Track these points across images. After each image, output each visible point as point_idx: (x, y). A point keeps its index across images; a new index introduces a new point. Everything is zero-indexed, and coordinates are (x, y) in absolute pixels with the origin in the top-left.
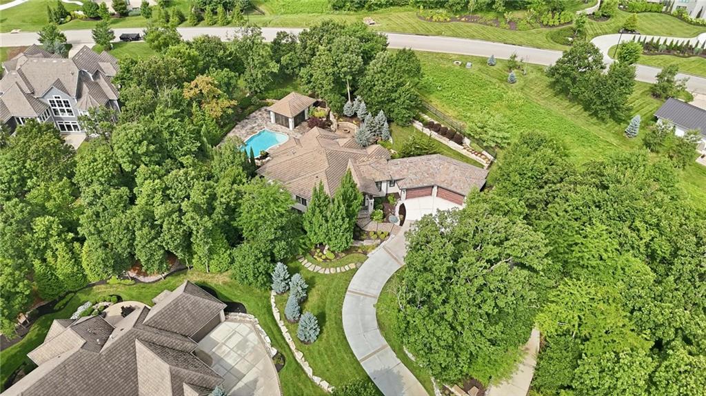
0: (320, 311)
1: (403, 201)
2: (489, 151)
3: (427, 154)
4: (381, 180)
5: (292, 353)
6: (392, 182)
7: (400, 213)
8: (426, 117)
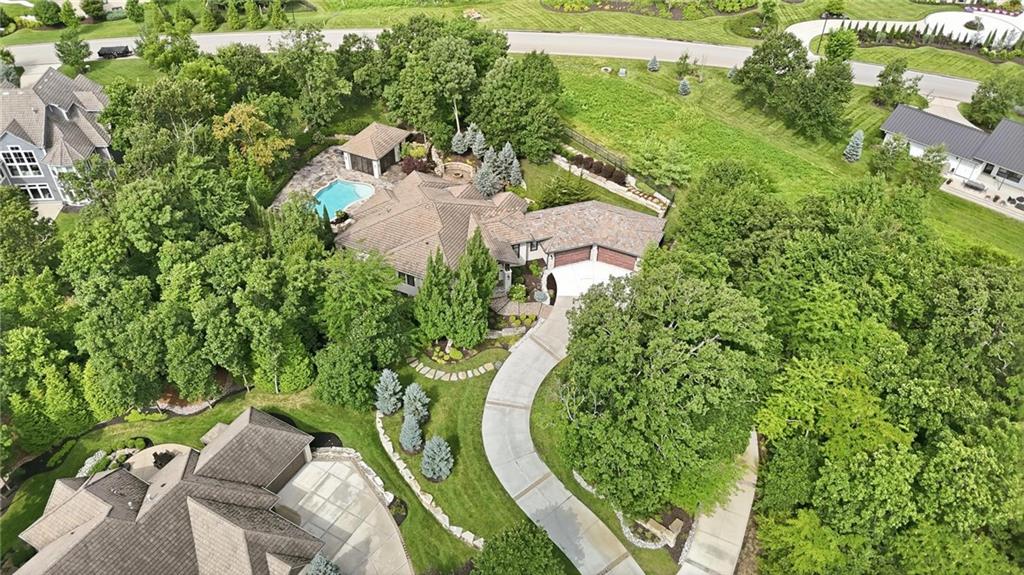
0: (450, 434)
1: (551, 269)
2: (663, 191)
3: (578, 201)
4: (519, 241)
5: (416, 497)
6: (533, 245)
7: (548, 288)
8: (570, 149)
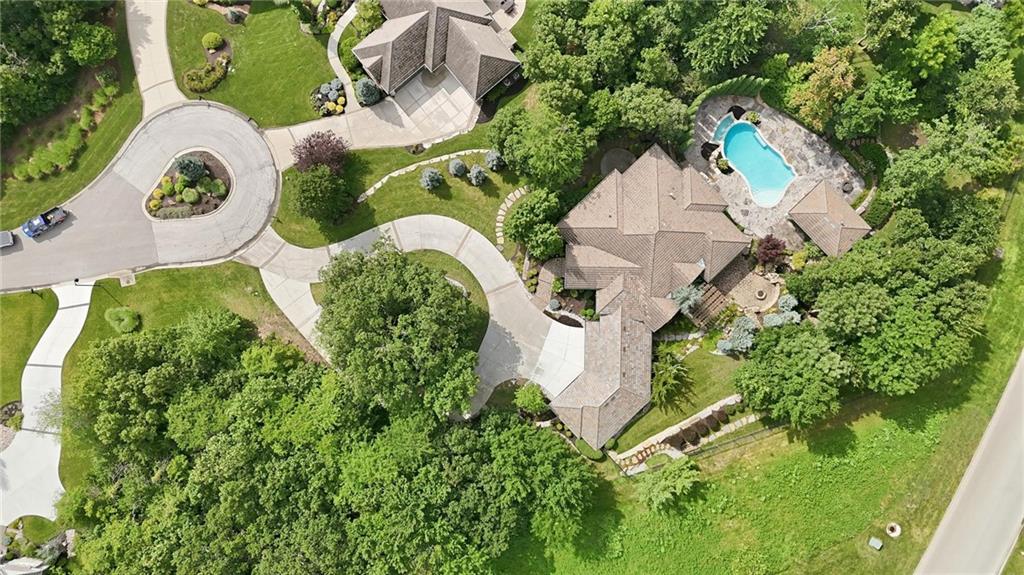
5: (418, 162)
7: (564, 317)
8: (749, 418)
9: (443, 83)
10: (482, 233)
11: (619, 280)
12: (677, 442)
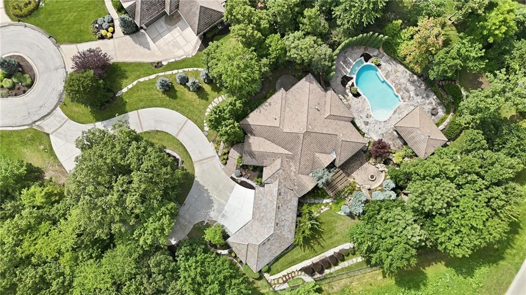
5: (157, 73)
7: (243, 181)
9: (179, 23)
10: (195, 123)
11: (278, 161)
12: (310, 271)
